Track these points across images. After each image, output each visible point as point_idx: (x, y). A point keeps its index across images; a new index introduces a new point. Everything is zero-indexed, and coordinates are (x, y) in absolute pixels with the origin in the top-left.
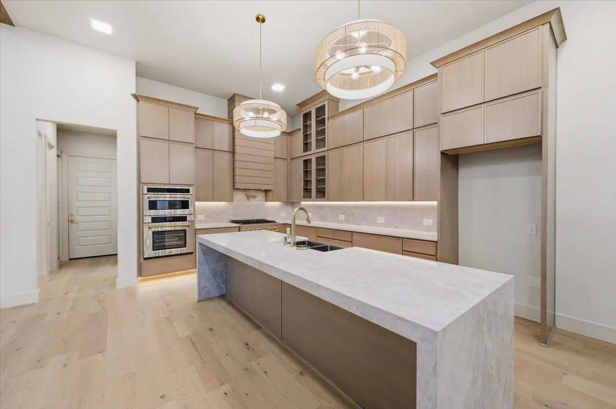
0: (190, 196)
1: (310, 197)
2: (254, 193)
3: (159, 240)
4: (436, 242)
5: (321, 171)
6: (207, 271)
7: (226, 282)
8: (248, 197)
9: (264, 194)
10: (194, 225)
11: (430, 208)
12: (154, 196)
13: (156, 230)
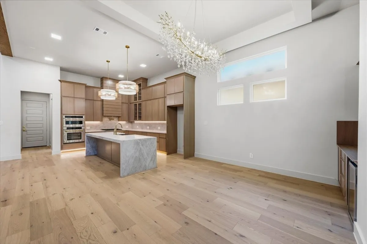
0: (83, 119)
1: (136, 120)
2: (113, 118)
3: (70, 136)
4: (166, 134)
5: (140, 109)
6: (89, 146)
7: (97, 150)
8: (110, 119)
9: (118, 118)
10: (85, 130)
11: (163, 124)
12: (68, 119)
13: (68, 132)
